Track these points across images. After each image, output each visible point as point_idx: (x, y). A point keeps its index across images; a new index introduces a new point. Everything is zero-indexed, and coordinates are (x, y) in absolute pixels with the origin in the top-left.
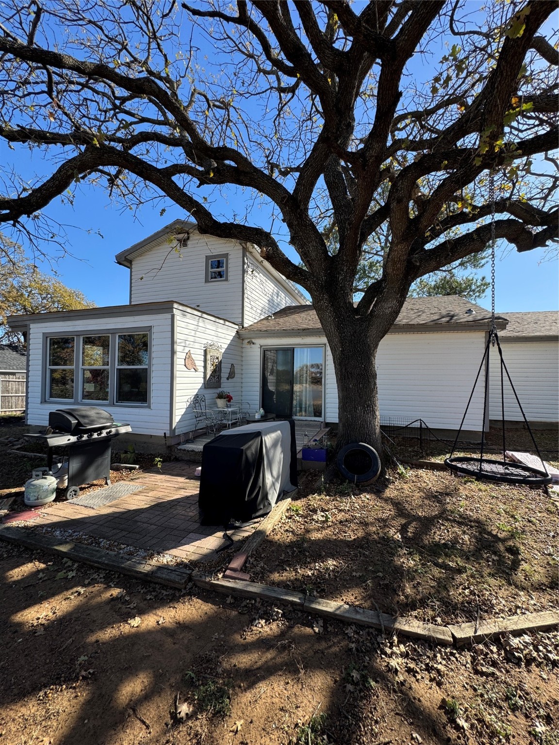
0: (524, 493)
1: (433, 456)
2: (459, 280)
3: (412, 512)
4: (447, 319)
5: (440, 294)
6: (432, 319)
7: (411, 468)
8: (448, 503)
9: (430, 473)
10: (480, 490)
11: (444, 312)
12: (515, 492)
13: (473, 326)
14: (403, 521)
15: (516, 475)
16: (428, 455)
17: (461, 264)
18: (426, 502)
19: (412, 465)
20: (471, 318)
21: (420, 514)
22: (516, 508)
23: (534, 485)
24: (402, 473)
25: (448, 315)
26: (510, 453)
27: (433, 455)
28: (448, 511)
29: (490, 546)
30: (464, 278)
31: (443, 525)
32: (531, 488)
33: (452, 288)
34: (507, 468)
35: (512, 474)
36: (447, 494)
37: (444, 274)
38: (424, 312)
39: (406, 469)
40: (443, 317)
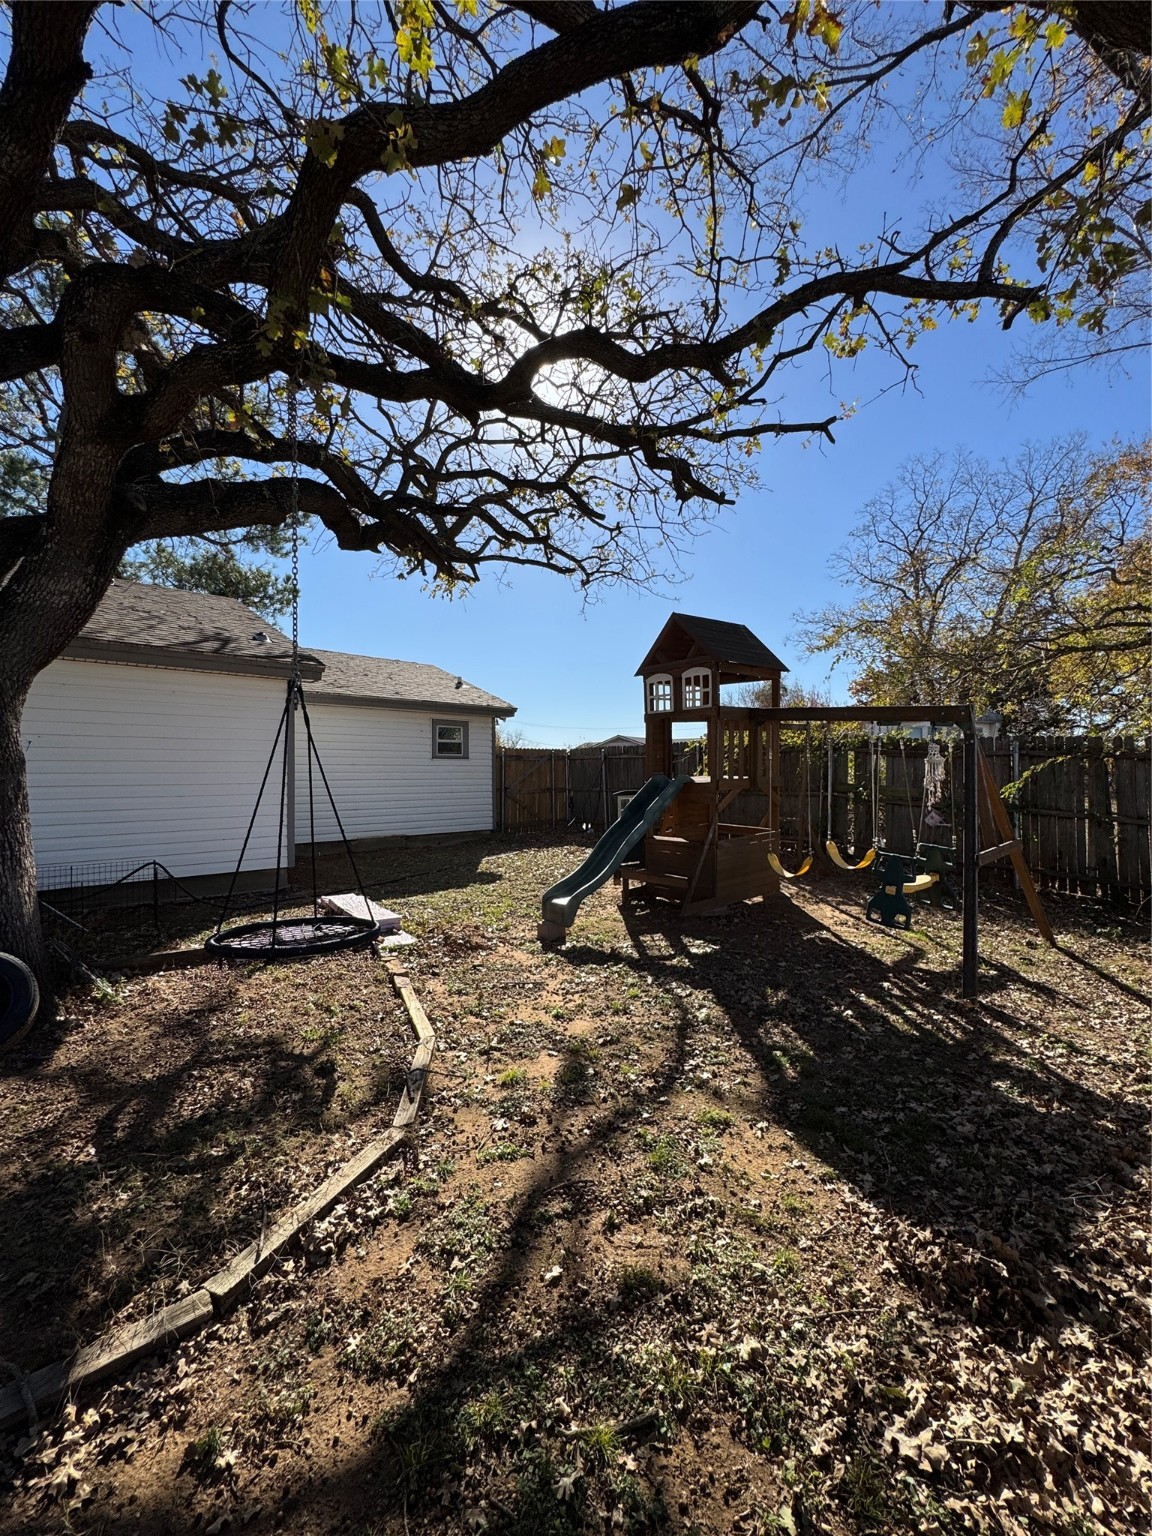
0: (345, 963)
1: (182, 938)
2: (244, 569)
3: (128, 1079)
4: (215, 645)
5: (204, 588)
6: (180, 640)
7: (129, 979)
8: (215, 1027)
9: (176, 977)
10: (277, 980)
11: (209, 629)
12: (334, 965)
13: (265, 666)
14: (102, 1111)
15: (333, 936)
16: (172, 938)
17: (248, 539)
18: (165, 1043)
19: (132, 969)
20: (260, 651)
21: (148, 1076)
22: (332, 994)
23: (357, 946)
24: (105, 995)
25: (217, 637)
26: (326, 899)
27: (185, 935)
28: (213, 1044)
29: (290, 1079)
30: (254, 569)
31: (201, 1078)
32: (355, 951)
33: (229, 583)
34: (319, 929)
35: (326, 936)
36: (213, 1010)
37: (213, 549)
38: (162, 621)
39: (114, 983)
40: (206, 639)
